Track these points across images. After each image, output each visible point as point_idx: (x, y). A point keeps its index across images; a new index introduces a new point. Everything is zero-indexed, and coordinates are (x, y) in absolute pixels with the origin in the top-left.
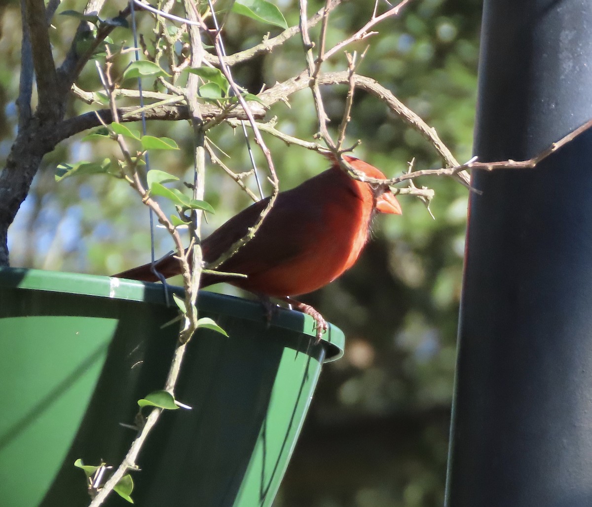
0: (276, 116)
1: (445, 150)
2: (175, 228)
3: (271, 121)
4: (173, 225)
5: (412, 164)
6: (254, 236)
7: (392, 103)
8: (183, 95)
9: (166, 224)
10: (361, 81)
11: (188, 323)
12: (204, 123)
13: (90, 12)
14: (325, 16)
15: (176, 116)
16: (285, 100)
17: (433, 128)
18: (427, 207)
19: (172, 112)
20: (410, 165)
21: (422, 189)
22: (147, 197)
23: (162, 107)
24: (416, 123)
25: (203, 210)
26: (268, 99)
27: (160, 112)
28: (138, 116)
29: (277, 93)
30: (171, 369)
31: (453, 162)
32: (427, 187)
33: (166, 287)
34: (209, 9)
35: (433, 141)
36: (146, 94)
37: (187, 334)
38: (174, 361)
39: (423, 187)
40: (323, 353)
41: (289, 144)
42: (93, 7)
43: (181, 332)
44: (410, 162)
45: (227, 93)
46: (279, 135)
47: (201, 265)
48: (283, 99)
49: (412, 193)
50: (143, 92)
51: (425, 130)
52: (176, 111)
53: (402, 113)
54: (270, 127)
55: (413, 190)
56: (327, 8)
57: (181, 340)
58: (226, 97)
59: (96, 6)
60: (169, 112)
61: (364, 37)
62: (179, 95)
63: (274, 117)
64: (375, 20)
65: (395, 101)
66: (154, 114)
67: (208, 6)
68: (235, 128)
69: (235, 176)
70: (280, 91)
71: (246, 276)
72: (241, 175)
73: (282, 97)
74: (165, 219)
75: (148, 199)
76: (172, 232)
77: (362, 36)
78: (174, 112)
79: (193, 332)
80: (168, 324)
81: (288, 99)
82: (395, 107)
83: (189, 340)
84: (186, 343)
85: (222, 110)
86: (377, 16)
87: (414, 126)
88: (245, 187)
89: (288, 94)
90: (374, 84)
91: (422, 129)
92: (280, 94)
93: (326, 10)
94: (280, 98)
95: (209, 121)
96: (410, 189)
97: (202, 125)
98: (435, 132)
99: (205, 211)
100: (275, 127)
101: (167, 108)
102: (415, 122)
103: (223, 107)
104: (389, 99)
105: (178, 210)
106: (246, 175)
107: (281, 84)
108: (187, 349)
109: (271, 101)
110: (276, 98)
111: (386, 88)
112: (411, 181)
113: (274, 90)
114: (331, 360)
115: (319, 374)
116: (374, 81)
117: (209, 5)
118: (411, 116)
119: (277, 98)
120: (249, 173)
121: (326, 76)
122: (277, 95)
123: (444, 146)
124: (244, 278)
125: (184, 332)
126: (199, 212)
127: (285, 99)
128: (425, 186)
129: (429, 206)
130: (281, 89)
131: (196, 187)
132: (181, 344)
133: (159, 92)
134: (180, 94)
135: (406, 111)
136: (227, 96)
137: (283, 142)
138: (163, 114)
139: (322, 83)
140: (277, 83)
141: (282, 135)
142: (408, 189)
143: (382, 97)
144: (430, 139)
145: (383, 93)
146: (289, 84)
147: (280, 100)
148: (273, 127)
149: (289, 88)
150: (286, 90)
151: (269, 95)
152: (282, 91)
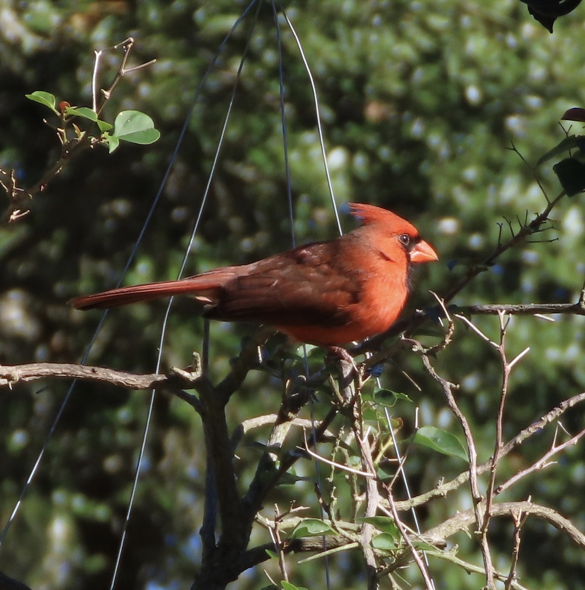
0: (457, 545)
3: (452, 550)
10: (541, 511)
13: (273, 443)
14: (493, 471)
16: (466, 530)
26: (449, 529)
29: (458, 523)
34: (391, 439)
41: (469, 572)
42: (277, 438)
46: (460, 563)
48: (463, 529)
53: (581, 543)
54: (452, 555)
56: (495, 464)
59: (279, 437)
61: (544, 467)
63: (455, 546)
64: (555, 450)
65: (575, 531)
67: (390, 436)
70: (460, 521)
73: (463, 527)
77: (542, 466)
81: (468, 529)
82: (575, 537)
86: (557, 446)
89: (468, 524)
90: (553, 514)
92: (460, 524)
93: (493, 466)
94: (461, 528)
100: (456, 556)
104: (569, 529)
107: (462, 515)
109: (452, 531)
110: (457, 528)
111: (566, 517)
113: (455, 520)
116: (554, 511)
117: (391, 434)
121: (507, 506)
122: (458, 525)
133: (341, 520)
137: (464, 570)
140: (458, 513)
143: (562, 527)
145: (563, 523)
146: (469, 515)
147: (460, 530)
148: (454, 556)
149: (469, 518)
150: (467, 520)
151: (449, 525)
152: (463, 521)
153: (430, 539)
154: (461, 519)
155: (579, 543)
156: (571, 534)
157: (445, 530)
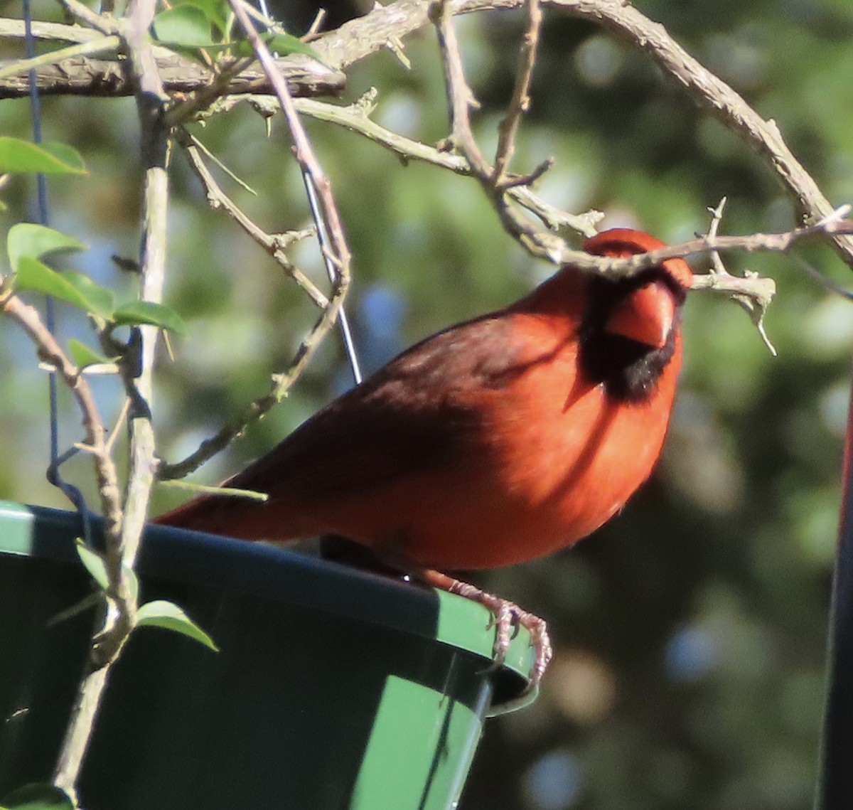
0: (373, 88)
1: (801, 178)
2: (80, 372)
3: (362, 101)
4: (74, 365)
5: (718, 213)
6: (286, 395)
7: (669, 57)
8: (115, 34)
9: (57, 362)
11: (113, 614)
12: (166, 106)
15: (118, 86)
16: (396, 48)
17: (772, 122)
18: (757, 324)
19: (107, 75)
20: (714, 216)
21: (744, 277)
22: (8, 292)
23: (83, 64)
24: (730, 109)
25: (162, 328)
26: (351, 45)
27: (78, 75)
28: (20, 85)
29: (375, 29)
30: (70, 731)
31: (821, 208)
32: (756, 274)
33: (86, 519)
35: (772, 154)
36: (41, 29)
37: (111, 640)
38: (79, 709)
39: (748, 273)
40: (486, 691)
41: (406, 159)
43: (95, 637)
44: (715, 209)
45: (228, 28)
46: (380, 136)
47: (151, 466)
48: (389, 45)
49: (717, 287)
50: (33, 24)
51: (750, 125)
52: (118, 73)
53: (692, 83)
54: (360, 115)
55: (721, 278)
57: (95, 658)
58: (223, 42)
60: (101, 75)
62: (106, 35)
63: (369, 90)
65: (676, 53)
66: (62, 81)
68: (269, 119)
69: (269, 239)
70: (383, 24)
71: (264, 497)
72: (283, 239)
73: (388, 39)
74: (55, 349)
75: (8, 299)
76: (71, 381)
78: (113, 76)
79: (127, 636)
80: (64, 616)
81: (402, 46)
82: (677, 68)
83: (116, 656)
84: (108, 666)
85: (213, 76)
87: (724, 116)
88: (292, 268)
89: (403, 32)
90: (622, 8)
91: (744, 123)
92: (382, 33)
94: (384, 41)
95: (180, 102)
96: (713, 276)
97: (162, 111)
98: (776, 133)
99: (165, 332)
100: (372, 117)
101: (95, 66)
102: (725, 107)
103: (216, 68)
104: (661, 48)
105: (94, 325)
106: (295, 239)
107: (385, 8)
108: (111, 678)
109: (360, 50)
110: (373, 42)
111: (654, 18)
112: (716, 257)
113: (368, 22)
114: (506, 708)
115: (476, 744)
118: (716, 91)
119: (376, 42)
120: (304, 233)
122: (375, 35)
123: (799, 167)
124: (260, 502)
125: (104, 638)
126: (149, 334)
127: (396, 44)
128: (753, 271)
129: (761, 321)
130: (386, 20)
131: (144, 269)
132: (96, 668)
133: (76, 25)
134: (109, 32)
135: (703, 78)
136: (227, 39)
137: (391, 154)
138: (84, 80)
139: (490, 4)
140: (377, 6)
141: (388, 137)
142: (709, 276)
143: (643, 43)
144: (764, 149)
145: (645, 33)
146: (405, 8)
147: (382, 46)
148: (365, 116)
149: (406, 17)
150: (399, 23)
151: (354, 35)
152: (389, 25)
153: (303, 69)
154: (383, 19)
155: (687, 84)
156: (667, 61)
157: (343, 47)
